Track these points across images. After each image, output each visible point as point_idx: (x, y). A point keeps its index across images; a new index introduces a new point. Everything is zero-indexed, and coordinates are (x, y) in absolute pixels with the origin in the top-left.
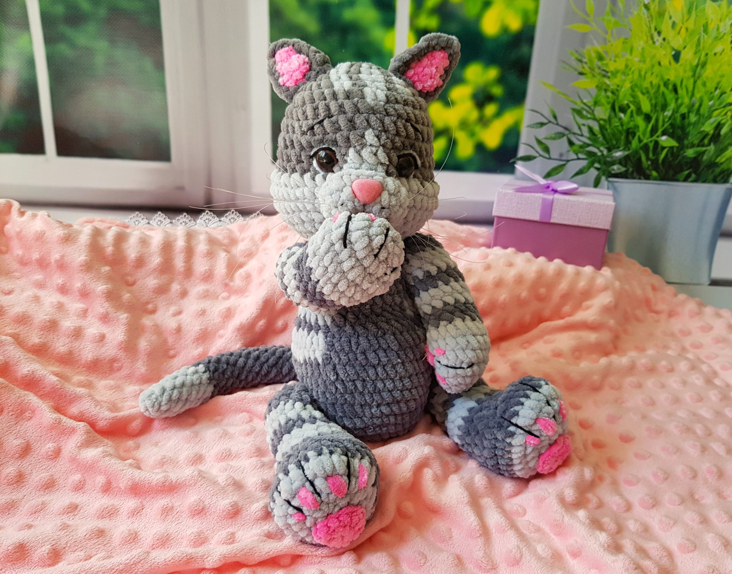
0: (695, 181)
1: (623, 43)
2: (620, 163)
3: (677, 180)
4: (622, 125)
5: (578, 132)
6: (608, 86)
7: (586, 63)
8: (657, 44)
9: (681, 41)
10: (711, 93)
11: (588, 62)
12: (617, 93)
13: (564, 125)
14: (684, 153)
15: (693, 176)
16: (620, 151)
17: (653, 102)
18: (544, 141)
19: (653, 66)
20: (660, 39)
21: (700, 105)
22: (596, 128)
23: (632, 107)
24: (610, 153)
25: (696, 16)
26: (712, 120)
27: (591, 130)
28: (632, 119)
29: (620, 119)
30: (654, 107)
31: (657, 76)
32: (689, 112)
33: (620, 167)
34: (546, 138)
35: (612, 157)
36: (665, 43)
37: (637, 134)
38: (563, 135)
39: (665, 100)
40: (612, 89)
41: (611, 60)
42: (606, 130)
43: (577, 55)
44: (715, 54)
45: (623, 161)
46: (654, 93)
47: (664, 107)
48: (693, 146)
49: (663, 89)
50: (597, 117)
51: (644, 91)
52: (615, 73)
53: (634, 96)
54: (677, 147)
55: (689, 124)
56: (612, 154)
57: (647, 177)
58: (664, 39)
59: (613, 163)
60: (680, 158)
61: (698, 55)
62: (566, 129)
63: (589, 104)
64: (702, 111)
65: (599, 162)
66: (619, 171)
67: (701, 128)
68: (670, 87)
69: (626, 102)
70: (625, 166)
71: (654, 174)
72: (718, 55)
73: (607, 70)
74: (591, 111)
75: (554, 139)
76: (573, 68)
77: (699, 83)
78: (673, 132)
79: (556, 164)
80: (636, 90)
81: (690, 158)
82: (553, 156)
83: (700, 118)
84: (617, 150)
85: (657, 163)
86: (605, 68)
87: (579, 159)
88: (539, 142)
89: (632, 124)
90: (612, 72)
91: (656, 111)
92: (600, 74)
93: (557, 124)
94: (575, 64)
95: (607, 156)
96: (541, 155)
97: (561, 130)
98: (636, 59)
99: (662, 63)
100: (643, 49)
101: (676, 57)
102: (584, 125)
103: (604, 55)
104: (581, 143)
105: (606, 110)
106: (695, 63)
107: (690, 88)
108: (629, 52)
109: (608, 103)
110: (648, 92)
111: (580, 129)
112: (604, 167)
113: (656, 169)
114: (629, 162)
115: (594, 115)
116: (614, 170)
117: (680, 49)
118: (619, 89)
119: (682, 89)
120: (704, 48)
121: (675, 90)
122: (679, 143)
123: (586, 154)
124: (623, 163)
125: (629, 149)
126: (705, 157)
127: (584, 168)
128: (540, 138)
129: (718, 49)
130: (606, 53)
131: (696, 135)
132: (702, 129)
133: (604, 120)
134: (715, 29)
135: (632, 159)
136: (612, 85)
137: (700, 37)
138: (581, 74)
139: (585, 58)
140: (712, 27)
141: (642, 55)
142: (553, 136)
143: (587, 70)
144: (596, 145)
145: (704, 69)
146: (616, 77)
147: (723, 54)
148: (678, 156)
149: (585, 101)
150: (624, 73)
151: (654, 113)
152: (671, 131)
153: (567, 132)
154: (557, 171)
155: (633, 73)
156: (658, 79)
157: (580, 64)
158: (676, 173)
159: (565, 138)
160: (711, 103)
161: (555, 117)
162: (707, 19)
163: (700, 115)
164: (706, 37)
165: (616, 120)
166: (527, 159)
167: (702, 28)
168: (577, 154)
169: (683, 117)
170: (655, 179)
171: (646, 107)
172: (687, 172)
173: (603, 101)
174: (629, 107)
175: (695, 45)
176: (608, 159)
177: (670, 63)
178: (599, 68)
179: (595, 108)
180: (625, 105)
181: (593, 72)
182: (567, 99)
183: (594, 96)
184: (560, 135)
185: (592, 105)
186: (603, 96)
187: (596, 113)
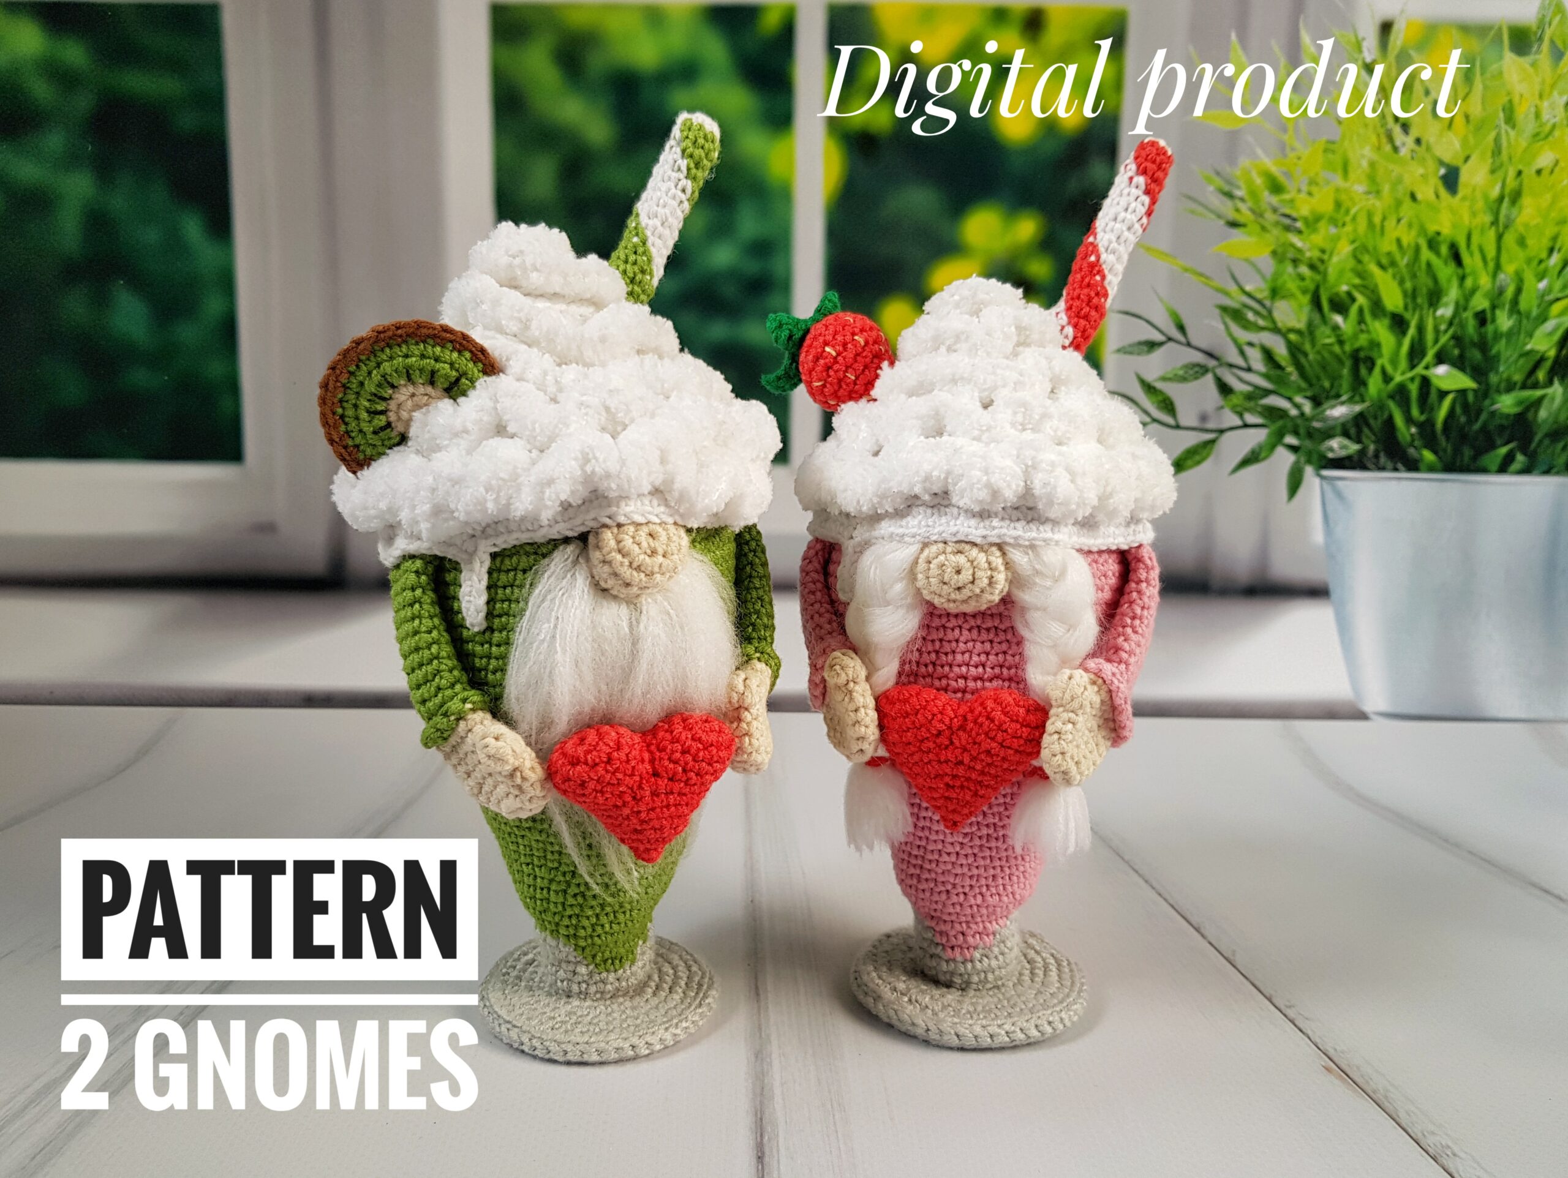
0: (1526, 470)
1: (1326, 151)
2: (1346, 434)
3: (1484, 470)
4: (1341, 342)
5: (1240, 362)
6: (1299, 250)
7: (1242, 199)
8: (1404, 152)
9: (1457, 145)
10: (1541, 262)
11: (1246, 197)
12: (1321, 268)
13: (1203, 345)
14: (1493, 404)
15: (1520, 458)
16: (1343, 403)
17: (1408, 285)
18: (1159, 385)
19: (1398, 203)
20: (1410, 141)
21: (1519, 291)
22: (1281, 351)
23: (1361, 300)
24: (1321, 409)
25: (1485, 88)
26: (1549, 325)
27: (1268, 355)
28: (1363, 327)
29: (1336, 328)
30: (1411, 296)
31: (1410, 225)
32: (1494, 307)
33: (1346, 442)
34: (1164, 379)
35: (1324, 420)
36: (1421, 150)
37: (1379, 362)
38: (1204, 370)
39: (1435, 280)
40: (1310, 259)
41: (1299, 191)
42: (1306, 355)
43: (1219, 182)
44: (1539, 172)
45: (1354, 428)
46: (1407, 265)
47: (1435, 297)
48: (1510, 387)
49: (1426, 254)
50: (1280, 325)
51: (1384, 261)
52: (1312, 222)
53: (1361, 275)
54: (1474, 390)
55: (1497, 336)
56: (1324, 410)
57: (1413, 465)
58: (1418, 141)
59: (1328, 434)
60: (1484, 417)
61: (1500, 174)
62: (1210, 355)
63: (1259, 296)
64: (1523, 305)
65: (1296, 433)
66: (1343, 453)
67: (1526, 344)
68: (1444, 250)
69: (1344, 288)
70: (1358, 441)
71: (1428, 456)
72: (1545, 173)
73: (1294, 214)
74: (1264, 312)
75: (1183, 379)
76: (1212, 211)
77: (1509, 239)
78: (1462, 356)
79: (1192, 439)
80: (1366, 258)
81: (1508, 416)
82: (1184, 421)
83: (1520, 322)
84: (1333, 402)
85: (1433, 432)
86: (1288, 211)
87: (1246, 426)
88: (1149, 388)
89: (1363, 340)
90: (1306, 221)
91: (1416, 307)
92: (1277, 223)
93: (1189, 344)
94: (1217, 201)
95: (1312, 418)
96: (1155, 420)
97: (1199, 358)
98: (1359, 188)
99: (1419, 196)
100: (1372, 165)
101: (1451, 180)
102: (1251, 344)
103: (1282, 179)
104: (1249, 388)
105: (1301, 307)
106: (1495, 192)
107: (1491, 253)
108: (1340, 172)
109: (1304, 292)
110: (1393, 263)
111: (1242, 353)
112: (1308, 444)
113: (1430, 442)
114: (1366, 430)
115: (1274, 322)
116: (1331, 449)
117: (1457, 162)
118: (1326, 257)
119: (1471, 254)
120: (1510, 158)
121: (1456, 257)
122: (1479, 383)
123: (1261, 414)
124: (1353, 431)
125: (1363, 401)
126: (1543, 414)
127: (1261, 447)
128: (1150, 378)
129: (1545, 159)
130: (1288, 174)
131: (1517, 361)
132: (1528, 347)
133: (1299, 332)
134: (1532, 116)
135: (1372, 422)
136: (1310, 250)
137: (1498, 136)
138: (1234, 224)
139: (1239, 188)
140: (1522, 111)
141: (1372, 178)
142: (1181, 373)
143: (1246, 216)
144: (1282, 391)
145: (1517, 205)
146: (1315, 230)
147: (1557, 170)
148: (1479, 412)
149: (1248, 288)
150: (1333, 221)
151: (1414, 310)
152: (1456, 352)
153: (1212, 363)
154: (1197, 458)
155: (1354, 219)
156: (1414, 233)
157: (1229, 203)
158: (1479, 453)
159: (1209, 377)
160: (1542, 285)
161: (1181, 328)
162: (1509, 94)
163: (1519, 313)
164: (1512, 133)
165: (1327, 331)
167: (1501, 115)
168: (1241, 415)
169: (1482, 319)
170: (1431, 469)
171: (1393, 299)
172: (1503, 450)
173: (1292, 286)
174: (1353, 300)
175: (1489, 154)
176: (1316, 424)
177: (1437, 196)
178: (1275, 210)
179: (1272, 303)
180: (1344, 296)
181: (1260, 220)
182: (1206, 285)
183: (1269, 276)
184: (1196, 369)
185: (1265, 298)
186: (1290, 275)
187: (1277, 315)
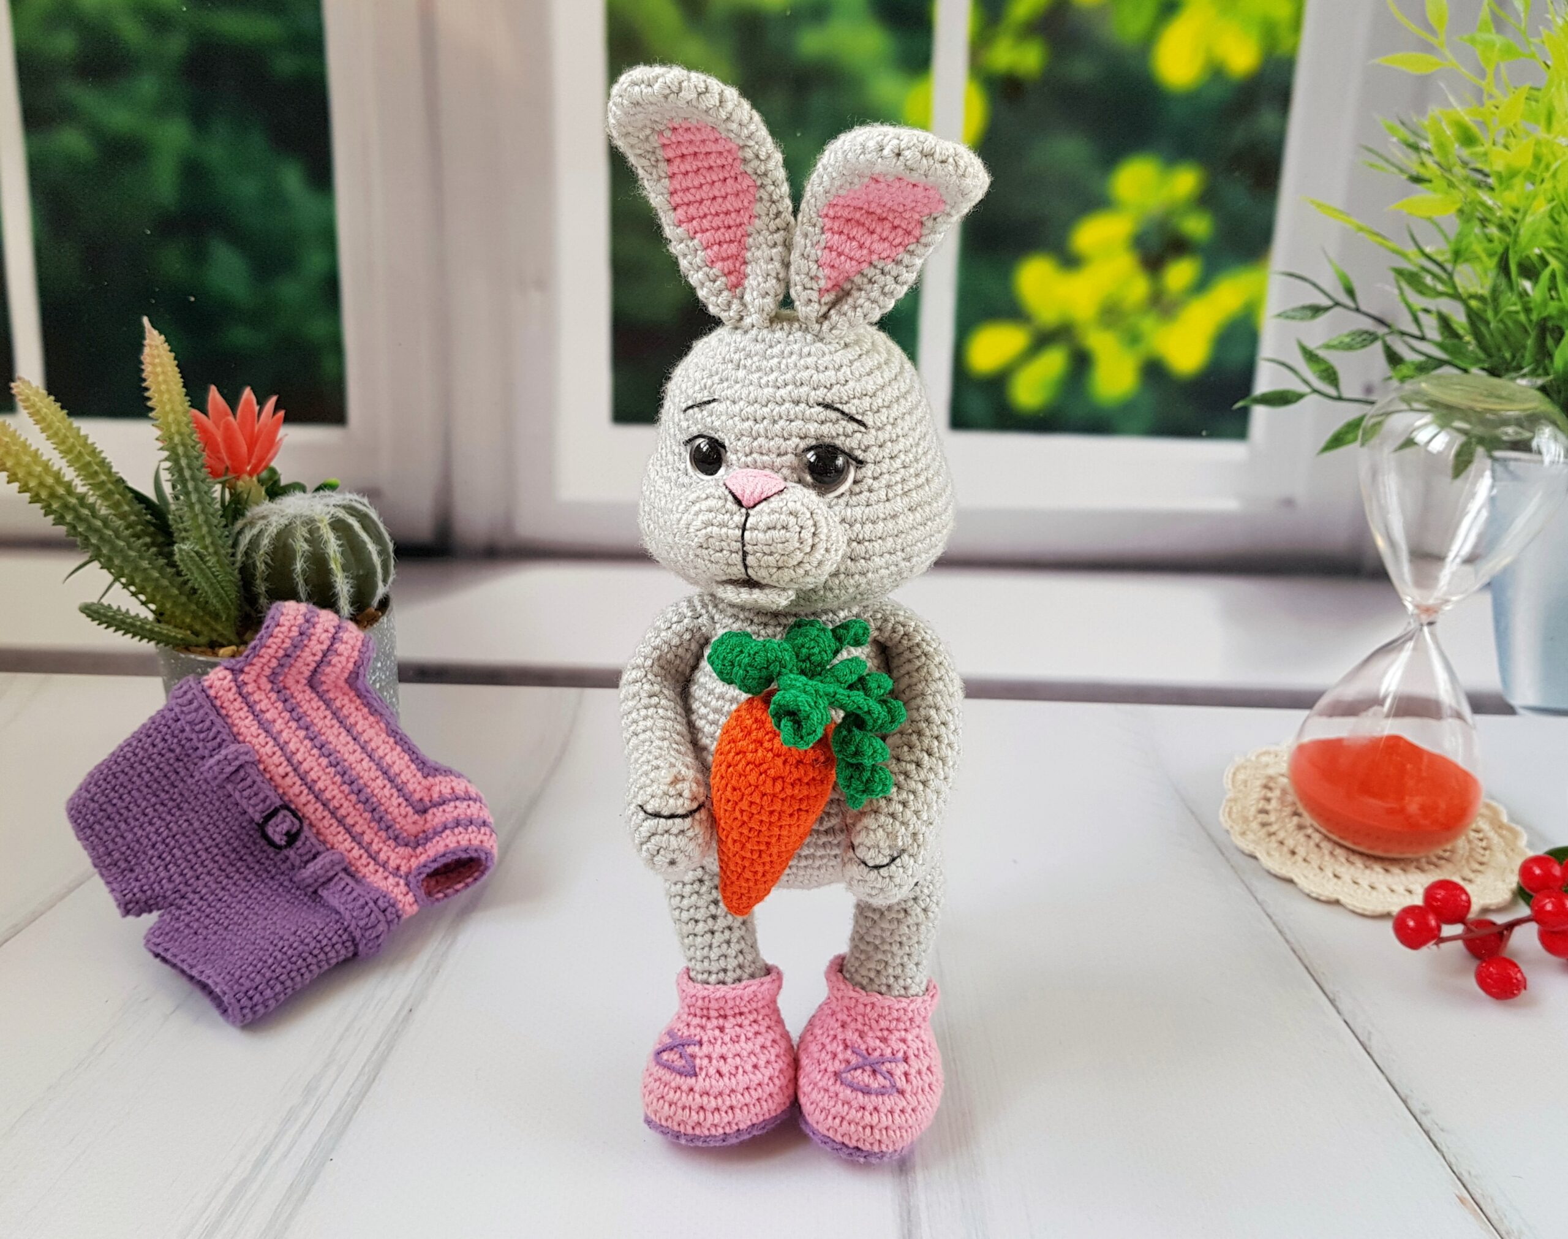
1: (1528, 98)
4: (1527, 310)
5: (1413, 329)
6: (1489, 209)
7: (1429, 152)
11: (1434, 150)
12: (1513, 230)
13: (1374, 312)
18: (1322, 353)
22: (1459, 319)
23: (1554, 264)
27: (1445, 323)
28: (1554, 293)
29: (1523, 294)
34: (1328, 347)
38: (1373, 337)
40: (1501, 218)
41: (1494, 144)
42: (1487, 323)
43: (1403, 133)
50: (1460, 290)
52: (1507, 178)
53: (1556, 236)
62: (1381, 321)
63: (1440, 258)
66: (1518, 438)
69: (1537, 251)
73: (1487, 169)
75: (1349, 347)
76: (1393, 165)
79: (1352, 412)
82: (1346, 392)
86: (1479, 166)
88: (1310, 356)
89: (1553, 308)
90: (1500, 176)
92: (1466, 179)
93: (1358, 310)
94: (1400, 154)
96: (1315, 391)
97: (1368, 324)
98: (1563, 141)
102: (1426, 311)
103: (1475, 129)
104: (1422, 358)
105: (1485, 272)
108: (1543, 123)
109: (1491, 255)
111: (1416, 320)
115: (1455, 287)
118: (1518, 217)
128: (1312, 346)
130: (1482, 124)
133: (1481, 298)
136: (1500, 208)
138: (1417, 180)
139: (1426, 140)
142: (1347, 340)
143: (1431, 169)
144: (1457, 362)
146: (1509, 187)
149: (1428, 250)
150: (1531, 178)
153: (1382, 330)
155: (1554, 175)
157: (1414, 156)
159: (1378, 346)
161: (1350, 292)
165: (1513, 297)
166: (1280, 399)
173: (1478, 248)
174: (1546, 264)
178: (1465, 164)
179: (1454, 268)
180: (1535, 259)
181: (1448, 175)
182: (1381, 245)
183: (1453, 237)
184: (1364, 336)
185: (1446, 261)
186: (1476, 235)
187: (1457, 280)
